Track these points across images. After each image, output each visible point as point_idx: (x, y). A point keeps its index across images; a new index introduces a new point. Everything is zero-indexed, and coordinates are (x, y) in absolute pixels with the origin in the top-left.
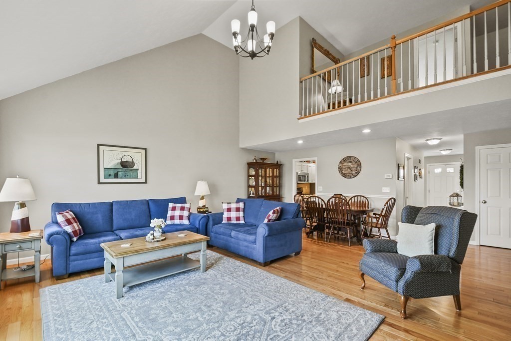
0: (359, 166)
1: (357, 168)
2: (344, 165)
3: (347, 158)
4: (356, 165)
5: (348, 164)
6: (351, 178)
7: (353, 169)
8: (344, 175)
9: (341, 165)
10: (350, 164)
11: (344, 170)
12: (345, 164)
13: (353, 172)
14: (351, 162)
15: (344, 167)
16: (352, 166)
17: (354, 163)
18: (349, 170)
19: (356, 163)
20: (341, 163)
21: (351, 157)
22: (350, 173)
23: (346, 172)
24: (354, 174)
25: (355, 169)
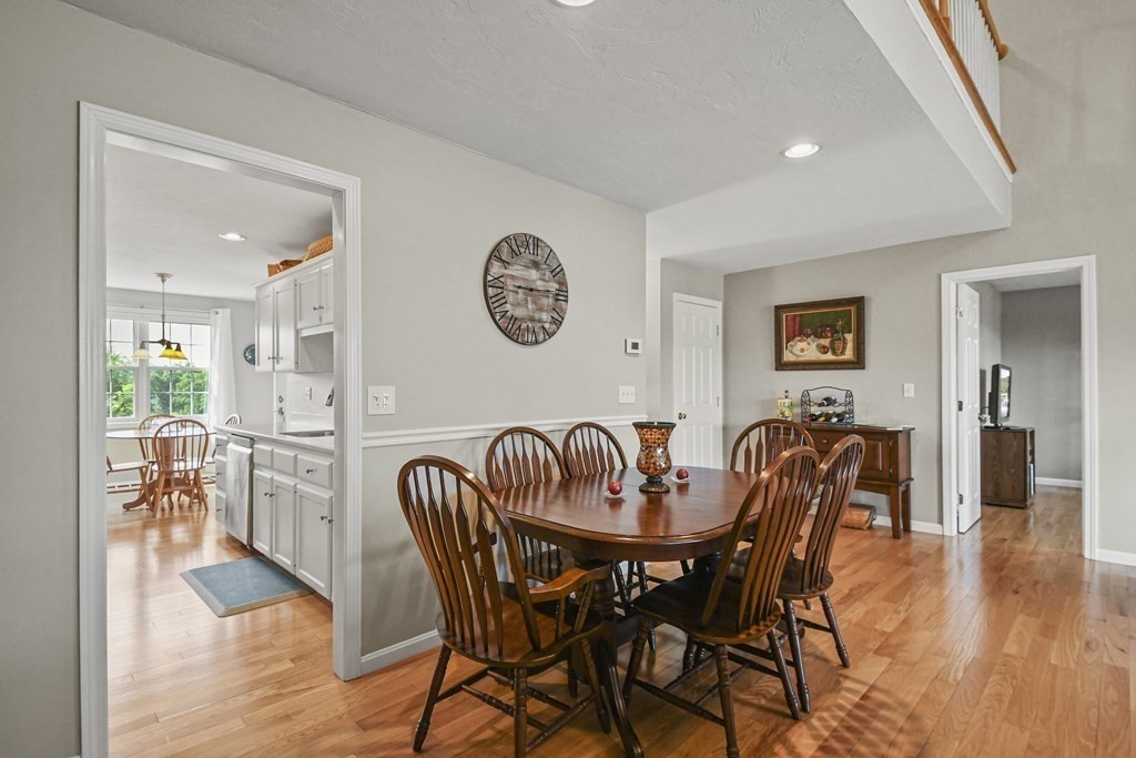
0: (563, 293)
1: (556, 297)
2: (510, 271)
3: (525, 241)
4: (554, 286)
5: (526, 274)
6: (537, 342)
7: (545, 301)
8: (511, 330)
9: (496, 269)
10: (534, 274)
11: (512, 297)
12: (517, 270)
13: (544, 316)
14: (536, 265)
15: (510, 283)
16: (540, 285)
17: (548, 274)
18: (531, 306)
19: (553, 273)
20: (495, 254)
21: (536, 242)
22: (532, 320)
23: (519, 312)
24: (547, 326)
25: (551, 301)
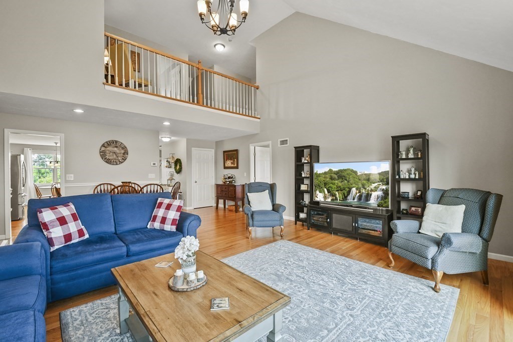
0: (126, 153)
1: (124, 154)
2: (107, 149)
3: (113, 142)
4: (123, 151)
5: (113, 149)
6: (117, 164)
7: (120, 155)
8: (108, 161)
9: (103, 149)
10: (116, 149)
11: (108, 155)
12: (110, 148)
13: (119, 158)
14: (116, 147)
15: (107, 152)
16: (118, 151)
17: (121, 149)
18: (115, 156)
19: (123, 148)
20: (103, 145)
21: (116, 142)
22: (115, 159)
23: (110, 158)
24: (120, 160)
25: (122, 155)
